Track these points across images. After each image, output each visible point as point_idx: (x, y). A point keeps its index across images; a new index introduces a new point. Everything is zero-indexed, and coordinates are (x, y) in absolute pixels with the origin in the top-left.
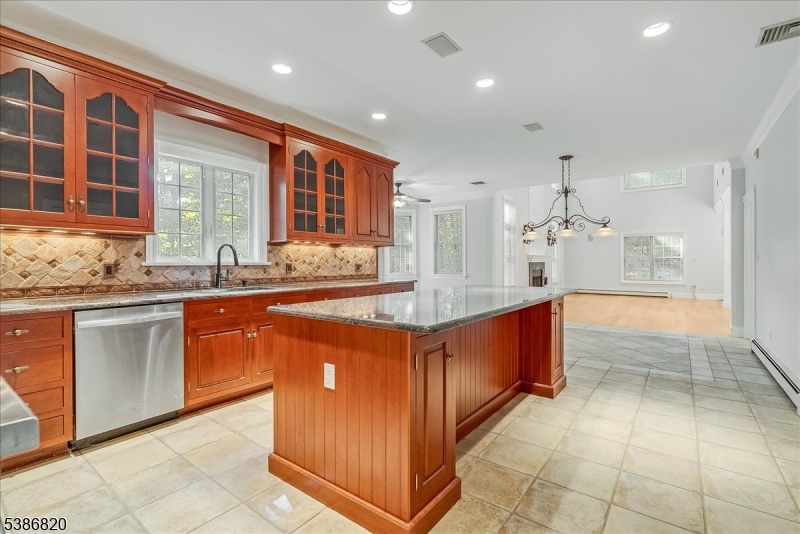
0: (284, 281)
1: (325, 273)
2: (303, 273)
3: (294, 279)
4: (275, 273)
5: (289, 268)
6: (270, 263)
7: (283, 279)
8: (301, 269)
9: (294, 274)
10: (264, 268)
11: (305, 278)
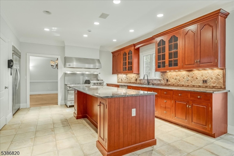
0: (166, 85)
1: (183, 83)
2: (172, 82)
3: (169, 84)
4: (163, 82)
5: (167, 80)
6: (161, 79)
7: (165, 84)
8: (172, 81)
9: (169, 83)
10: (160, 80)
11: (174, 85)
